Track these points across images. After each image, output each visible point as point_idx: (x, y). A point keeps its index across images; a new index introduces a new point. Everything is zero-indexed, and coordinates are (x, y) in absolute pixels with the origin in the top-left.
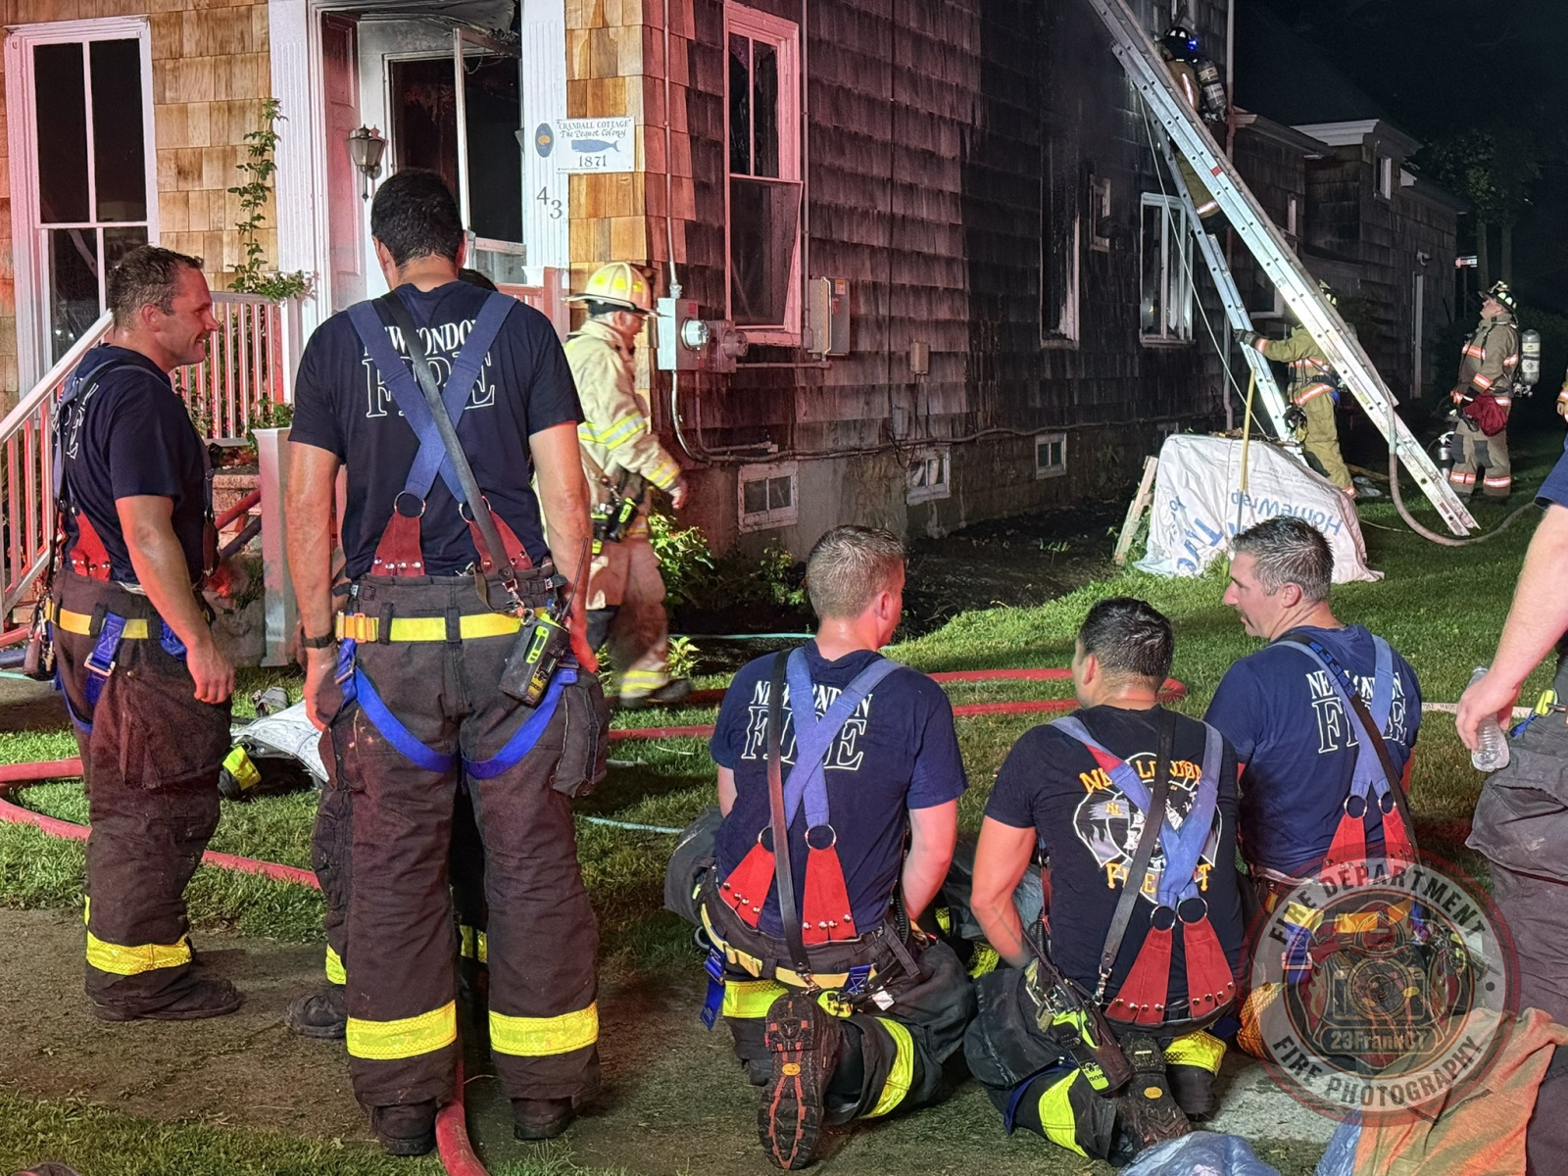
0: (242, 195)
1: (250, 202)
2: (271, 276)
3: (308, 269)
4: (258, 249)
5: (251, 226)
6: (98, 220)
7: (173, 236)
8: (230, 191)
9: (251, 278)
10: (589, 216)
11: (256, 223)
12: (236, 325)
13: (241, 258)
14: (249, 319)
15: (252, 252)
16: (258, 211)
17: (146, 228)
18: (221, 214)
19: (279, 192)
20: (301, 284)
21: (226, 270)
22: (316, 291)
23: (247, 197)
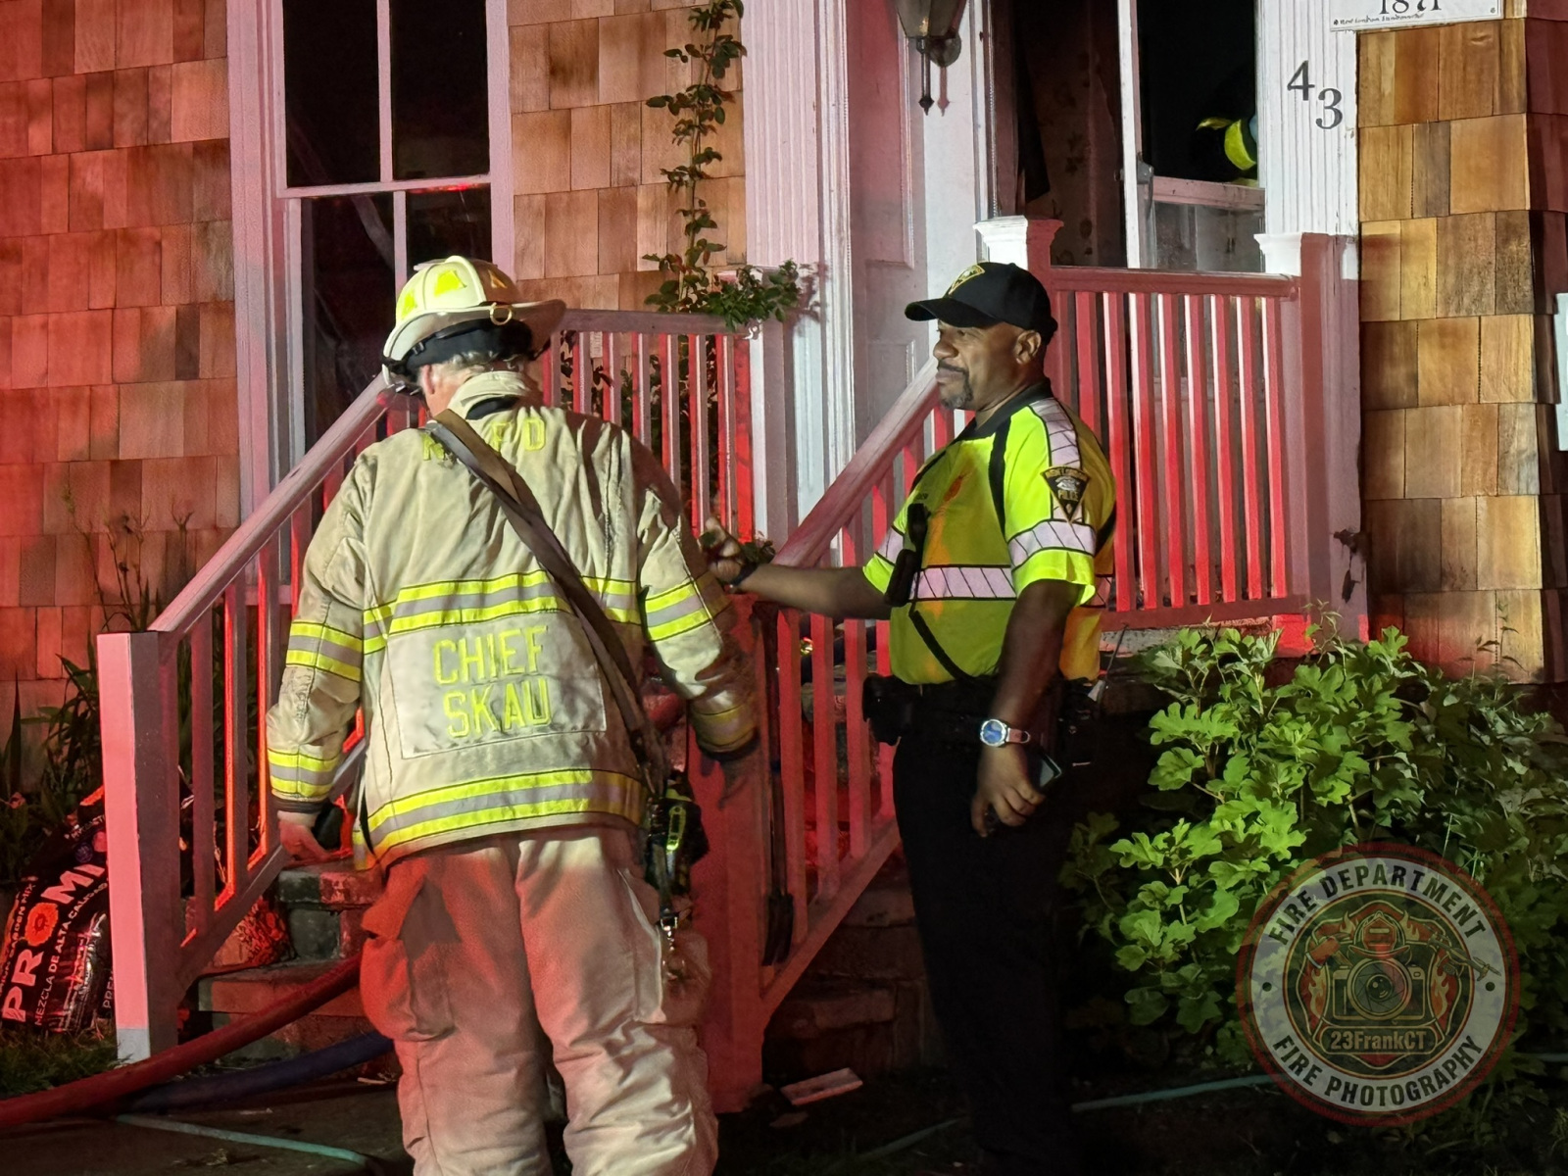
0: (674, 111)
1: (690, 125)
2: (729, 274)
3: (803, 256)
4: (706, 222)
5: (697, 175)
6: (397, 177)
7: (538, 201)
8: (654, 103)
9: (691, 282)
10: (1403, 120)
11: (704, 167)
12: (656, 380)
13: (672, 241)
14: (684, 368)
15: (693, 228)
16: (708, 142)
17: (486, 190)
18: (634, 152)
19: (750, 100)
20: (792, 290)
21: (642, 267)
22: (822, 304)
23: (685, 114)
